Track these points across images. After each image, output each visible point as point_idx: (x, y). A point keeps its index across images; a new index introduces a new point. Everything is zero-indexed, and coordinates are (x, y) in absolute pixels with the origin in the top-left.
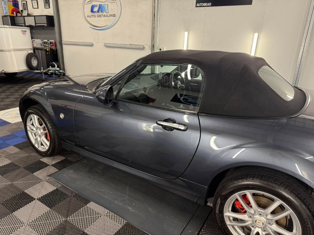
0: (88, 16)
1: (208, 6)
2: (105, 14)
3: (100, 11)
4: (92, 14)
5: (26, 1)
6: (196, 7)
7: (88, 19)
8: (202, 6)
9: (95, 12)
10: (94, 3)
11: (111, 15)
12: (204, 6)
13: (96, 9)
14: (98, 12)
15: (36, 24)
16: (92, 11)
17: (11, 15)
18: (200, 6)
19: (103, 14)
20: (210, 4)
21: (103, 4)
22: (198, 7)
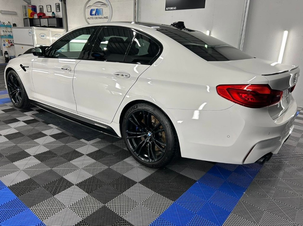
0: (88, 18)
1: (174, 10)
2: (100, 16)
3: (97, 14)
4: (91, 16)
5: (43, 6)
6: (166, 10)
7: (88, 20)
8: (170, 10)
9: (93, 15)
10: (92, 8)
11: (105, 18)
12: (171, 10)
13: (94, 12)
14: (95, 15)
15: (48, 25)
16: (91, 14)
17: (29, 17)
18: (168, 10)
19: (99, 17)
20: (175, 8)
21: (99, 8)
22: (167, 10)
